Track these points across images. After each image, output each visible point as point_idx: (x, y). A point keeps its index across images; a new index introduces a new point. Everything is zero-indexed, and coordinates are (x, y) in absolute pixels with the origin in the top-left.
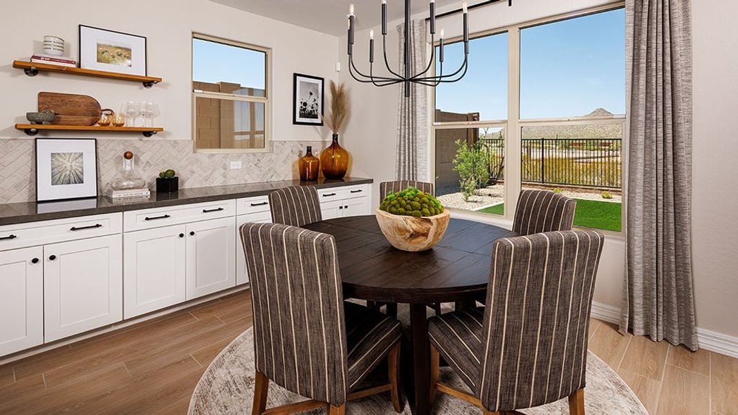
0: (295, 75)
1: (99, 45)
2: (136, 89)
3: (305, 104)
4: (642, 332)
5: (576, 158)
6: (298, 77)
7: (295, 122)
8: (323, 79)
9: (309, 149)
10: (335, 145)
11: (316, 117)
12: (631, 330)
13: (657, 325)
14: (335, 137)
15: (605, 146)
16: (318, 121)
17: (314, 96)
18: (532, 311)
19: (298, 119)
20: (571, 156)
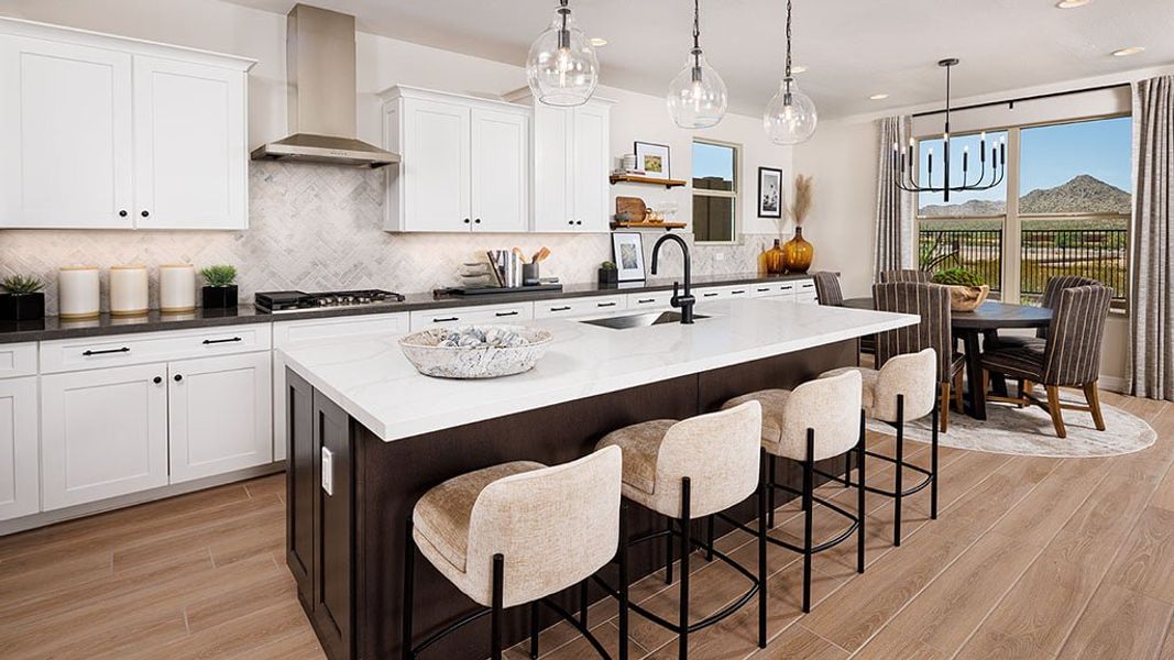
0: (760, 169)
1: (646, 157)
2: (662, 190)
3: (767, 197)
4: (1144, 394)
5: (1042, 261)
6: (763, 171)
7: (759, 216)
8: (781, 171)
9: (776, 242)
10: (798, 239)
11: (775, 210)
12: (1134, 393)
13: (1158, 386)
14: (798, 230)
15: (1094, 241)
16: (777, 214)
17: (774, 189)
18: (1080, 328)
19: (763, 213)
20: (1039, 258)
